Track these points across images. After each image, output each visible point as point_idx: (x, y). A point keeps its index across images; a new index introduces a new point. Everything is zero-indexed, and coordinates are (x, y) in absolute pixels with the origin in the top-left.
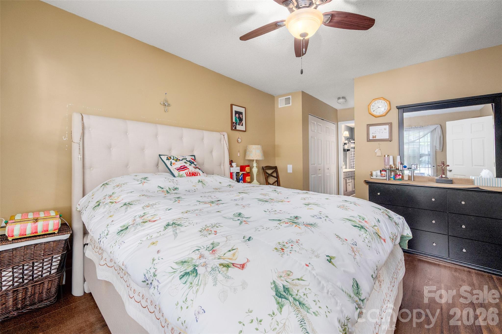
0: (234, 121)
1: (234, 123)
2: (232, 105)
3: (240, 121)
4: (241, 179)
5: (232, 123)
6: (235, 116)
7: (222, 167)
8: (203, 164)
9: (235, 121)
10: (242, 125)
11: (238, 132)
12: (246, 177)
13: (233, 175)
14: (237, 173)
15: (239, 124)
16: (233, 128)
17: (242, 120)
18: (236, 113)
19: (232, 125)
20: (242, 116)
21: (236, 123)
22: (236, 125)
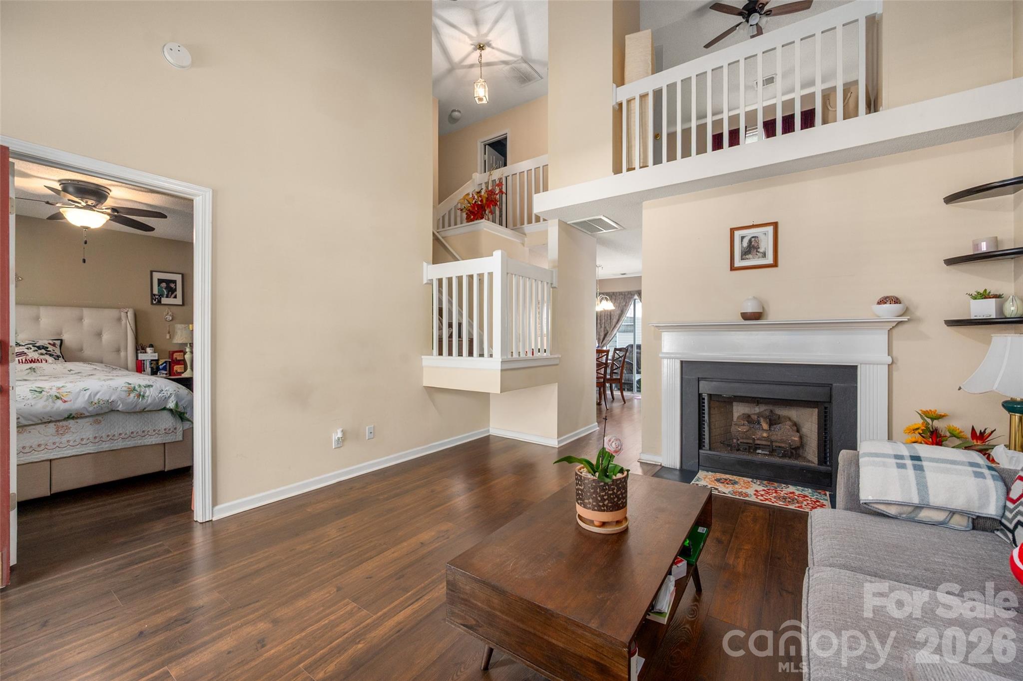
0: (156, 291)
1: (155, 295)
2: (152, 272)
3: (170, 293)
4: (164, 369)
5: (153, 295)
6: (159, 286)
7: (122, 354)
8: (82, 350)
9: (159, 292)
10: (175, 297)
11: (166, 307)
12: (174, 366)
13: (144, 364)
14: (152, 360)
15: (167, 297)
16: (154, 302)
17: (175, 290)
18: (160, 281)
19: (152, 299)
20: (176, 286)
21: (161, 295)
22: (161, 298)
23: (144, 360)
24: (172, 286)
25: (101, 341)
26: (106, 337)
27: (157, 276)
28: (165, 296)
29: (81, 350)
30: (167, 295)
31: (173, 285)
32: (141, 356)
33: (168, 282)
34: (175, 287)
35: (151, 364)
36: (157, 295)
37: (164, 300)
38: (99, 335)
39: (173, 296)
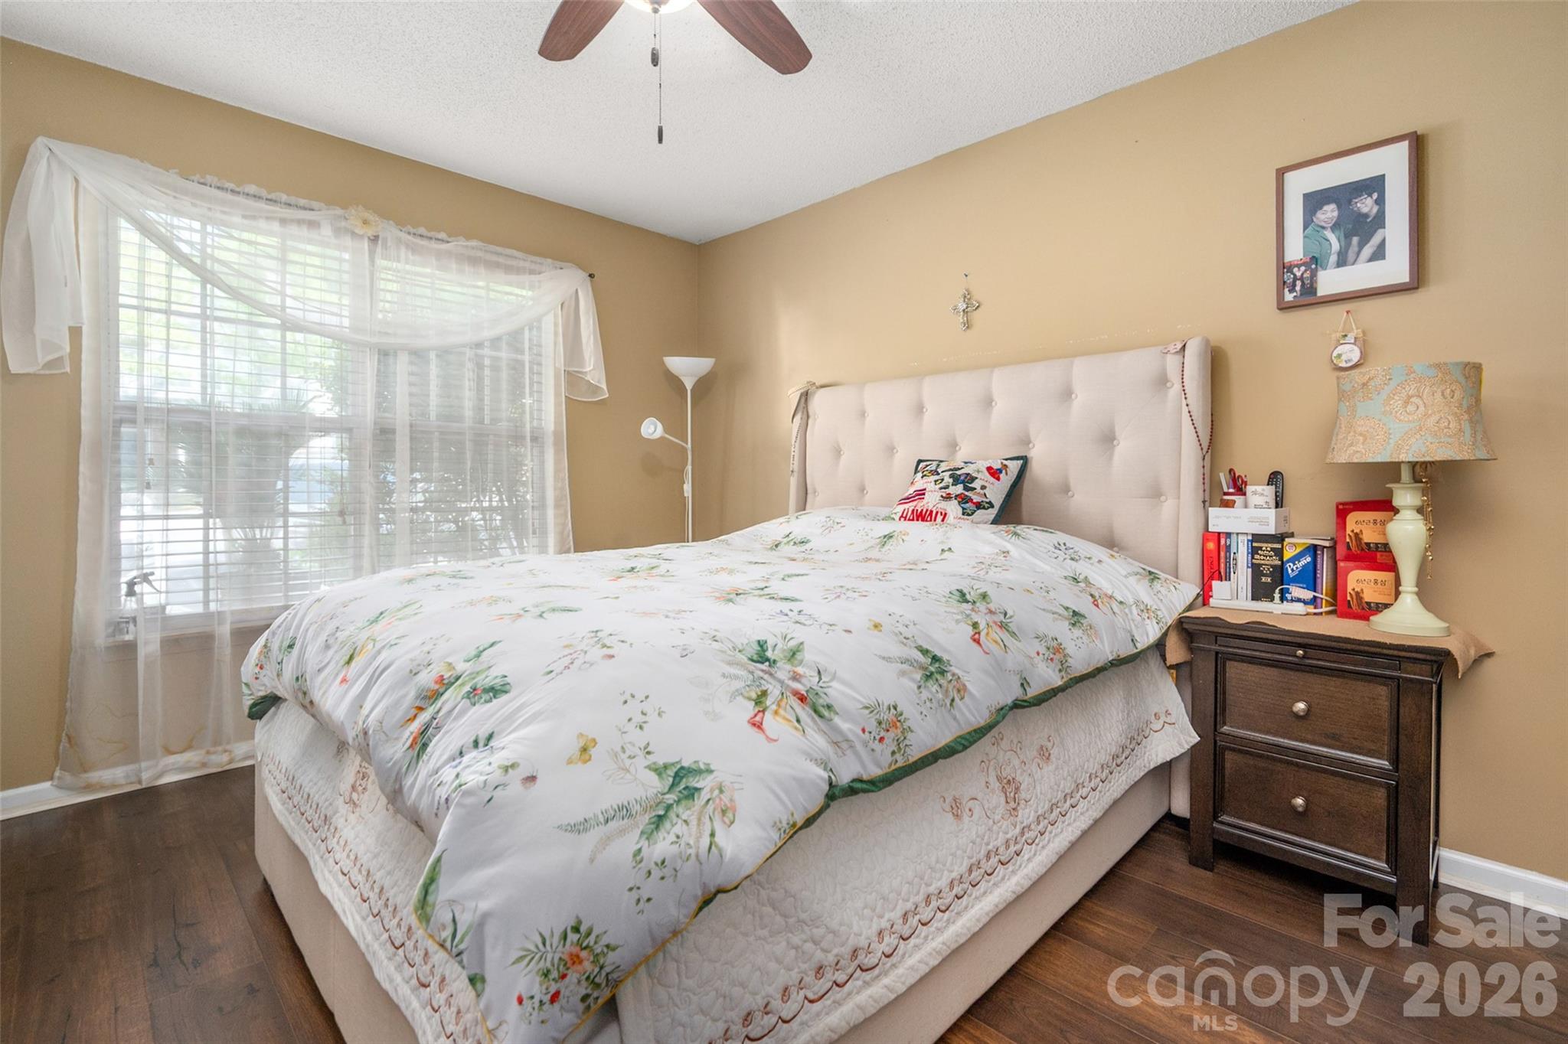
0: (1295, 251)
1: (1289, 268)
5: (1284, 267)
6: (1308, 222)
7: (1166, 506)
9: (1307, 251)
10: (1380, 253)
11: (1340, 309)
12: (1347, 572)
13: (1228, 548)
14: (1256, 538)
15: (1342, 262)
16: (1289, 297)
17: (1379, 221)
18: (1314, 201)
19: (1282, 284)
20: (1380, 202)
21: (1315, 262)
22: (1314, 274)
23: (1228, 535)
24: (1365, 210)
25: (1111, 457)
26: (1124, 447)
27: (1300, 184)
28: (1333, 259)
29: (1066, 489)
30: (1339, 254)
31: (1366, 205)
32: (1221, 520)
33: (1344, 195)
34: (1375, 209)
35: (1254, 551)
36: (1299, 266)
37: (1330, 281)
38: (1108, 439)
39: (1368, 251)
